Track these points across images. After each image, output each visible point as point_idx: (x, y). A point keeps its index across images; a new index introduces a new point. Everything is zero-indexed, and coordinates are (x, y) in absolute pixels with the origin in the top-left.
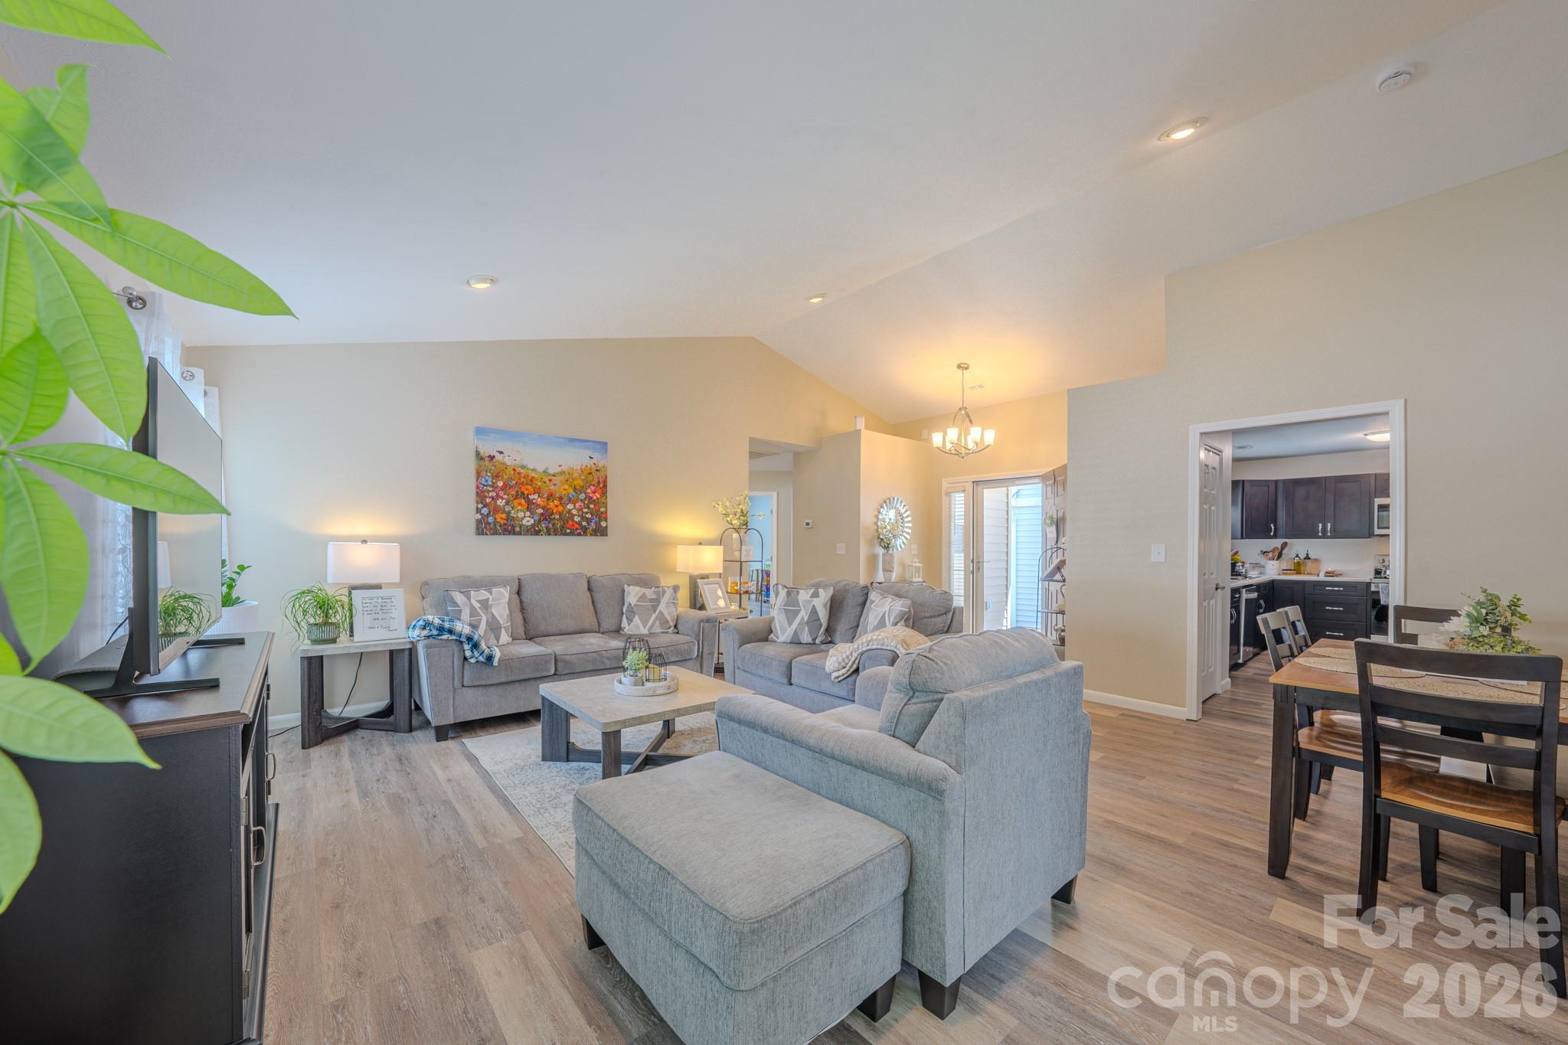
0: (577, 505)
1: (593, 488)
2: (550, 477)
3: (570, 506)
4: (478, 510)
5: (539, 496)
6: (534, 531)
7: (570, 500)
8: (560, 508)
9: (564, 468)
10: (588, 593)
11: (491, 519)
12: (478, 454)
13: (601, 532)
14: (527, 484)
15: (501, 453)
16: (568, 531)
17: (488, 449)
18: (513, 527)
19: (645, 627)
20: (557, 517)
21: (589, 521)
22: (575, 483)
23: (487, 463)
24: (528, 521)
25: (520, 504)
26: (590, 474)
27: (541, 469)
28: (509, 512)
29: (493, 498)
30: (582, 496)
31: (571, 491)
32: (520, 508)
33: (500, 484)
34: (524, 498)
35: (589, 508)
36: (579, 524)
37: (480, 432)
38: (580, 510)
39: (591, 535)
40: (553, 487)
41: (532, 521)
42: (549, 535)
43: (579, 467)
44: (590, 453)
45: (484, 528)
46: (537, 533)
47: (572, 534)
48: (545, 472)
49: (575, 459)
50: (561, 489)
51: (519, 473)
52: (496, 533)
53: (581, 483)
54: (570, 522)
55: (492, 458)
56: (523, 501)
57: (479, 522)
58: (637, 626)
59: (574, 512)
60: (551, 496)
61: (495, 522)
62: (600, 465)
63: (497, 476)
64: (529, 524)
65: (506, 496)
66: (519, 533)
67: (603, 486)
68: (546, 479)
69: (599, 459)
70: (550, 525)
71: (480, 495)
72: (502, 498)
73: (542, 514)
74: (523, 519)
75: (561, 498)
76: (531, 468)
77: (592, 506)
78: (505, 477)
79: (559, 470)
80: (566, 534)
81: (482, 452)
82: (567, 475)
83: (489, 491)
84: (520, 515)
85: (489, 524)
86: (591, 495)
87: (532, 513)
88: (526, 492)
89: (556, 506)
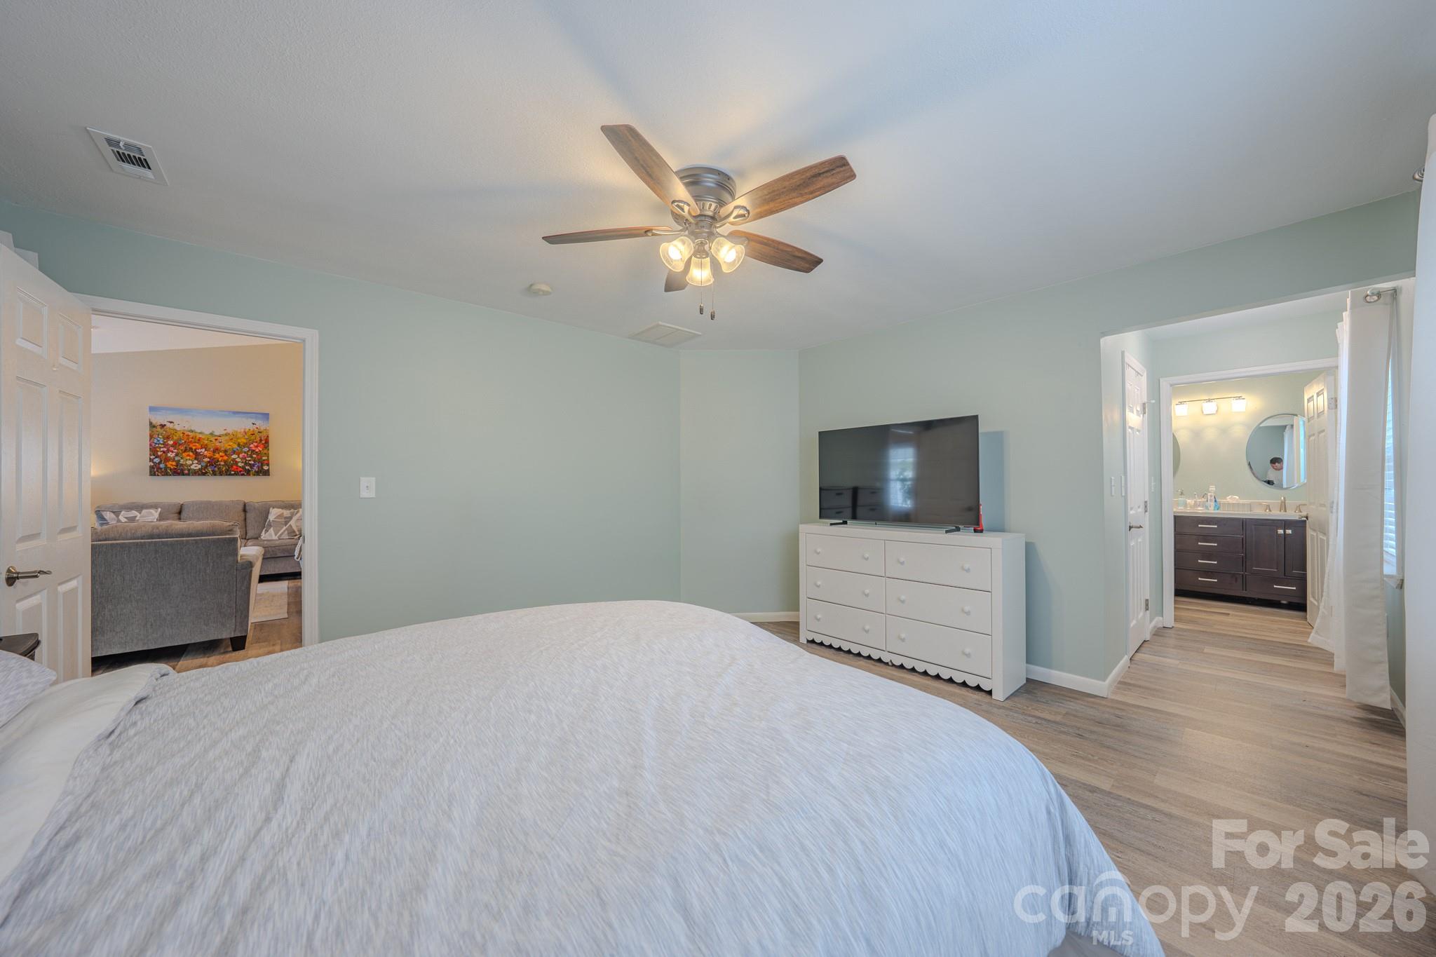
0: (241, 456)
1: (256, 444)
2: (216, 438)
3: (234, 456)
4: (151, 460)
5: (206, 450)
6: (201, 472)
7: (234, 452)
8: (226, 458)
9: (229, 431)
10: (243, 514)
11: (162, 466)
12: (151, 423)
13: (267, 473)
14: (195, 442)
15: (171, 422)
16: (233, 473)
17: (159, 419)
18: (182, 470)
19: (276, 535)
20: (222, 463)
21: (252, 466)
22: (239, 441)
23: (159, 429)
24: (196, 466)
25: (188, 455)
26: (253, 435)
27: (207, 432)
28: (179, 461)
29: (164, 452)
30: (246, 449)
31: (235, 446)
32: (188, 458)
33: (171, 442)
34: (192, 452)
35: (252, 457)
36: (243, 467)
37: (152, 409)
38: (244, 458)
39: (254, 475)
40: (218, 444)
41: (200, 466)
42: (215, 475)
43: (243, 430)
44: (253, 421)
45: (155, 471)
46: (204, 474)
47: (236, 474)
48: (211, 434)
49: (240, 426)
50: (225, 444)
51: (188, 435)
52: (166, 474)
53: (245, 441)
54: (234, 467)
55: (163, 426)
56: (191, 454)
57: (152, 468)
58: (271, 535)
59: (238, 460)
60: (216, 450)
61: (166, 468)
62: (262, 429)
63: (168, 438)
64: (197, 468)
65: (176, 451)
66: (188, 474)
67: (266, 443)
68: (213, 439)
69: (261, 424)
70: (216, 469)
71: (153, 451)
72: (172, 452)
73: (209, 462)
74: (191, 465)
75: (225, 451)
76: (199, 431)
77: (254, 456)
78: (175, 438)
79: (224, 432)
80: (230, 475)
81: (154, 422)
82: (232, 437)
83: (160, 447)
84: (189, 462)
85: (161, 469)
86: (254, 449)
87: (199, 461)
88: (194, 448)
89: (221, 456)
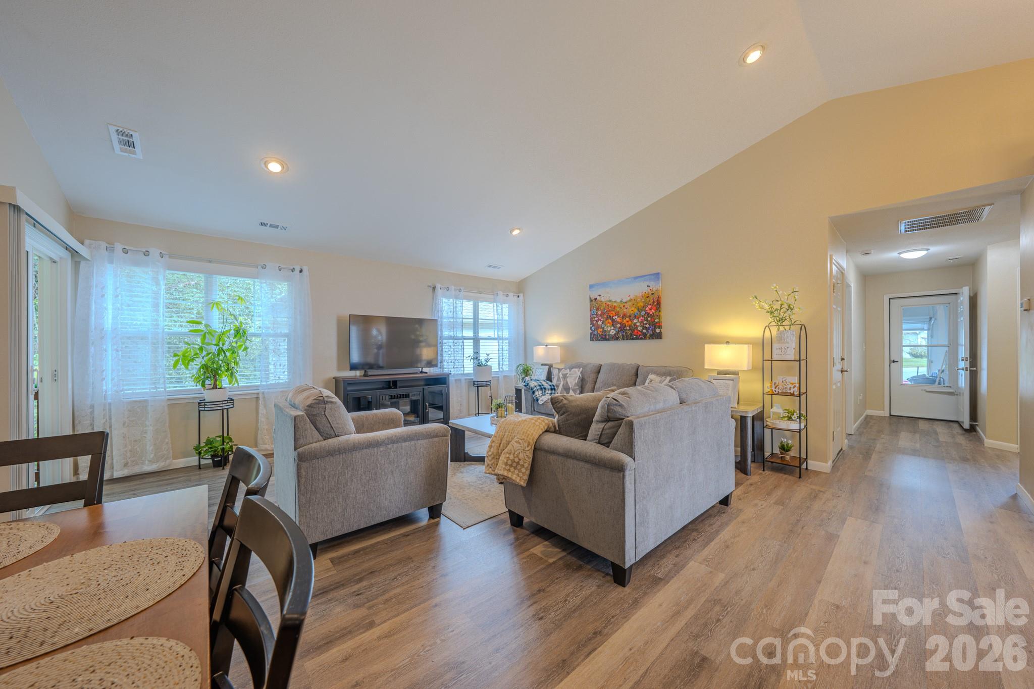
0: (640, 320)
1: (650, 307)
2: (624, 304)
3: (636, 321)
4: (591, 328)
5: (618, 317)
6: (615, 338)
7: (635, 317)
8: (630, 323)
9: (632, 297)
11: (595, 332)
12: (590, 298)
13: (659, 336)
14: (612, 311)
15: (600, 295)
16: (635, 337)
17: (594, 295)
18: (606, 335)
20: (628, 328)
21: (647, 329)
22: (639, 305)
23: (594, 303)
24: (613, 332)
25: (609, 323)
26: (647, 297)
27: (619, 301)
28: (604, 328)
29: (596, 321)
30: (643, 313)
31: (636, 311)
32: (608, 325)
33: (600, 313)
34: (611, 319)
35: (647, 320)
36: (641, 331)
37: (591, 287)
38: (642, 322)
39: (649, 339)
40: (625, 310)
41: (615, 332)
42: (624, 339)
43: (641, 294)
44: (647, 283)
45: (594, 337)
46: (617, 339)
47: (637, 338)
48: (621, 301)
49: (638, 290)
50: (631, 310)
51: (608, 305)
52: (598, 340)
53: (642, 305)
54: (636, 331)
55: (596, 299)
56: (610, 321)
57: (591, 334)
59: (638, 324)
60: (624, 316)
61: (598, 334)
62: (654, 289)
63: (598, 309)
64: (613, 334)
65: (602, 319)
66: (608, 340)
67: (658, 304)
68: (622, 306)
69: (654, 286)
70: (624, 334)
71: (592, 321)
72: (601, 320)
73: (620, 328)
74: (610, 331)
75: (630, 316)
76: (614, 301)
77: (649, 319)
78: (602, 308)
79: (628, 299)
80: (633, 339)
81: (591, 297)
82: (633, 301)
83: (595, 317)
84: (609, 329)
85: (595, 335)
86: (648, 312)
87: (614, 328)
88: (611, 315)
89: (627, 322)
